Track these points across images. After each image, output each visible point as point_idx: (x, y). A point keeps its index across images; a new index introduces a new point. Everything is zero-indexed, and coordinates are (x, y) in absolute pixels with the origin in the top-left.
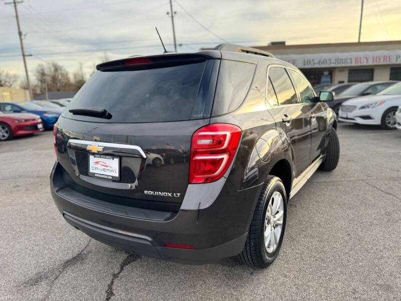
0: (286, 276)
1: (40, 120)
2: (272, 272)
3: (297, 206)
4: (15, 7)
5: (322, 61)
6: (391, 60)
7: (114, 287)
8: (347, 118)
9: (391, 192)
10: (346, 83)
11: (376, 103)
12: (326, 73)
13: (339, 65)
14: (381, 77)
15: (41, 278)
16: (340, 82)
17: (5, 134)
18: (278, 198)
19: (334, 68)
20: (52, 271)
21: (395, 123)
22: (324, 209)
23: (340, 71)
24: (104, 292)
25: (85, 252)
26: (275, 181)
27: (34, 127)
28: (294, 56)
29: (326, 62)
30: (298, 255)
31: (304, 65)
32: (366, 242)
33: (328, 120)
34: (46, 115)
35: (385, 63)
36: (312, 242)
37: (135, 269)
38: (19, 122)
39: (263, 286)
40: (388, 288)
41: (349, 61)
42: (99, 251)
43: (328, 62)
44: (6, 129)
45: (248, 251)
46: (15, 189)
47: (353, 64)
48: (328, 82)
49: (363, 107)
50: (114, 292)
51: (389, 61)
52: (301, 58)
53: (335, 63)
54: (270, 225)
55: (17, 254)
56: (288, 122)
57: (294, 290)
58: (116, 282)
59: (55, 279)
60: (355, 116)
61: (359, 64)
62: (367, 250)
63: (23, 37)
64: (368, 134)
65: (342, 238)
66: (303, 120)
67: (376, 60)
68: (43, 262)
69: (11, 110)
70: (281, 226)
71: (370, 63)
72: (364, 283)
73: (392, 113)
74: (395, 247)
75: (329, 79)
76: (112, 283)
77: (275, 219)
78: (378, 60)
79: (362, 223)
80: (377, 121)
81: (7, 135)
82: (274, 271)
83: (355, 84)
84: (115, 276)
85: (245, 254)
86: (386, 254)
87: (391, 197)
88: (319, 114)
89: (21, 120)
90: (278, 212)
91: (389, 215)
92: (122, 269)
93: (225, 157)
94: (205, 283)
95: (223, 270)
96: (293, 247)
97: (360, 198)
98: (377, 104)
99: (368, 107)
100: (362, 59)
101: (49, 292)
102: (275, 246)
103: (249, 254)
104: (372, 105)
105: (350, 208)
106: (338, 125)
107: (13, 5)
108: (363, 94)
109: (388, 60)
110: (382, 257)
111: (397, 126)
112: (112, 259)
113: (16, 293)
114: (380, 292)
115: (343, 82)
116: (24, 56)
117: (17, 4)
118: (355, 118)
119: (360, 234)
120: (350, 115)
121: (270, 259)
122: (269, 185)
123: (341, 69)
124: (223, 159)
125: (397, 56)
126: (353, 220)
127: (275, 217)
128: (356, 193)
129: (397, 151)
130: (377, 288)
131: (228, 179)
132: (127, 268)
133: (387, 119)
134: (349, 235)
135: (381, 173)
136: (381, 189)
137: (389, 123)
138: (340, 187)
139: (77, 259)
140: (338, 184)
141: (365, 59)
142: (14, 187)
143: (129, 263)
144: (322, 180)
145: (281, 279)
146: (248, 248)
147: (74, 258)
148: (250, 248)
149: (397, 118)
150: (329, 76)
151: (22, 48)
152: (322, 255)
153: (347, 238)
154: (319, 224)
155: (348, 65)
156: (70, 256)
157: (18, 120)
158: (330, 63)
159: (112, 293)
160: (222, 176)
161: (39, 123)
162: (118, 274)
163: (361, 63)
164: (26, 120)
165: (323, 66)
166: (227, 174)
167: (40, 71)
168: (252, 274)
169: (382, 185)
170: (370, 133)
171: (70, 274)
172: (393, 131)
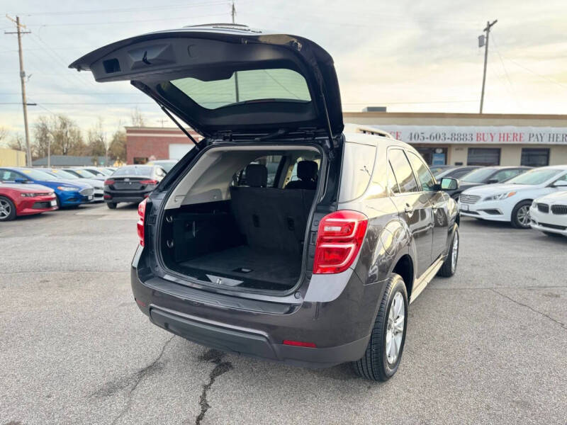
0: (409, 391)
1: (54, 196)
2: (393, 386)
3: (415, 315)
4: (19, 37)
5: (434, 135)
6: (522, 139)
7: (208, 399)
8: (468, 212)
9: (526, 304)
10: (465, 166)
11: (505, 194)
12: (439, 151)
13: (456, 142)
14: (511, 160)
15: (115, 388)
16: (457, 164)
17: (5, 212)
18: (399, 300)
19: (450, 145)
20: (127, 381)
21: (529, 221)
22: (447, 320)
23: (457, 149)
24: (197, 404)
25: (161, 360)
26: (397, 280)
27: (47, 204)
28: (399, 128)
29: (440, 137)
30: (420, 370)
31: (411, 139)
32: (499, 357)
33: (450, 213)
34: (62, 188)
35: (515, 142)
36: (436, 357)
37: (229, 380)
38: (26, 196)
39: (384, 400)
40: (525, 405)
41: (468, 137)
42: (178, 360)
43: (442, 137)
44: (8, 205)
45: (368, 359)
46: (44, 284)
47: (474, 142)
48: (441, 163)
49: (489, 199)
50: (209, 404)
51: (520, 140)
52: (406, 129)
53: (451, 139)
54: (390, 331)
55: (75, 362)
56: (410, 212)
57: (420, 405)
58: (209, 393)
59: (133, 390)
60: (479, 208)
61: (482, 142)
62: (500, 367)
63: (26, 79)
64: (496, 233)
65: (471, 353)
66: (419, 211)
67: (504, 137)
68: (112, 371)
69: (9, 180)
70: (402, 334)
71: (496, 141)
72: (499, 399)
73: (525, 207)
74: (532, 364)
75: (442, 159)
76: (204, 394)
77: (396, 325)
78: (506, 138)
79: (494, 337)
80: (506, 217)
81: (7, 214)
82: (395, 386)
83: (478, 168)
84: (206, 387)
85: (364, 361)
86: (522, 370)
87: (526, 309)
88: (437, 205)
89: (30, 193)
90: (398, 317)
91: (524, 329)
92: (212, 380)
93: (352, 246)
94: (316, 396)
95: (334, 384)
96: (414, 361)
97: (489, 309)
98: (506, 196)
99: (495, 198)
100: (486, 135)
101: (130, 403)
102: (395, 357)
103: (369, 362)
104: (499, 196)
105: (477, 320)
106: (461, 219)
107: (17, 35)
108: (489, 181)
109: (518, 137)
110: (518, 374)
111: (531, 224)
112: (197, 369)
113: (88, 404)
114: (517, 409)
115: (461, 164)
116: (24, 104)
117: (21, 35)
118: (478, 212)
119: (492, 348)
120: (473, 208)
121: (391, 370)
122: (392, 284)
123: (460, 147)
124: (350, 249)
125: (530, 135)
126: (483, 333)
127: (395, 322)
128: (484, 303)
129: (531, 255)
130: (514, 404)
131: (355, 271)
132: (218, 379)
133: (519, 214)
134: (479, 349)
135: (514, 281)
136: (514, 299)
137: (522, 220)
138: (465, 296)
139: (153, 368)
140: (461, 292)
141: (490, 135)
142: (41, 282)
143: (220, 373)
144: (441, 287)
145: (405, 394)
146: (368, 355)
147: (150, 367)
148: (371, 355)
149: (531, 214)
150: (444, 155)
151: (23, 94)
152: (448, 370)
153: (475, 353)
154: (443, 337)
155: (468, 142)
156: (143, 365)
157: (25, 194)
158: (445, 139)
159: (208, 405)
160: (349, 267)
161: (52, 199)
162: (210, 385)
163: (484, 139)
164: (36, 194)
165: (435, 142)
166: (353, 266)
167: (41, 126)
168: (369, 388)
169: (515, 295)
170: (498, 232)
171: (148, 384)
172: (526, 230)
